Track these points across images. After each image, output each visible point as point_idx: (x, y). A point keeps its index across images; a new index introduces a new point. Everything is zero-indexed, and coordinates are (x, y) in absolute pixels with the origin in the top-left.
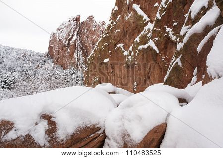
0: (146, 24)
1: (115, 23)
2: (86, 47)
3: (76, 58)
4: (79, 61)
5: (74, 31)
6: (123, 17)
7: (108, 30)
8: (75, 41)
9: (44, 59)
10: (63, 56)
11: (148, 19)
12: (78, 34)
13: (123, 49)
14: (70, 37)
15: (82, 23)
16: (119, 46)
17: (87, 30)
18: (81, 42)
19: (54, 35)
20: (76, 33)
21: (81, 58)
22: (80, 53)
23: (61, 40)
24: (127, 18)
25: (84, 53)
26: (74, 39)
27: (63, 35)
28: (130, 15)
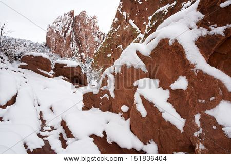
0: (138, 34)
1: (116, 30)
2: (80, 38)
3: (72, 48)
4: (74, 50)
5: (69, 24)
6: (122, 27)
7: (111, 34)
8: (71, 33)
9: (42, 48)
10: (60, 47)
11: (139, 31)
12: (72, 27)
13: (122, 49)
14: (66, 29)
15: (76, 17)
16: (119, 46)
17: (81, 23)
18: (75, 34)
19: (50, 27)
20: (70, 26)
21: (76, 48)
22: (75, 44)
23: (57, 32)
24: (125, 28)
25: (78, 44)
26: (69, 31)
27: (59, 28)
28: (127, 27)
